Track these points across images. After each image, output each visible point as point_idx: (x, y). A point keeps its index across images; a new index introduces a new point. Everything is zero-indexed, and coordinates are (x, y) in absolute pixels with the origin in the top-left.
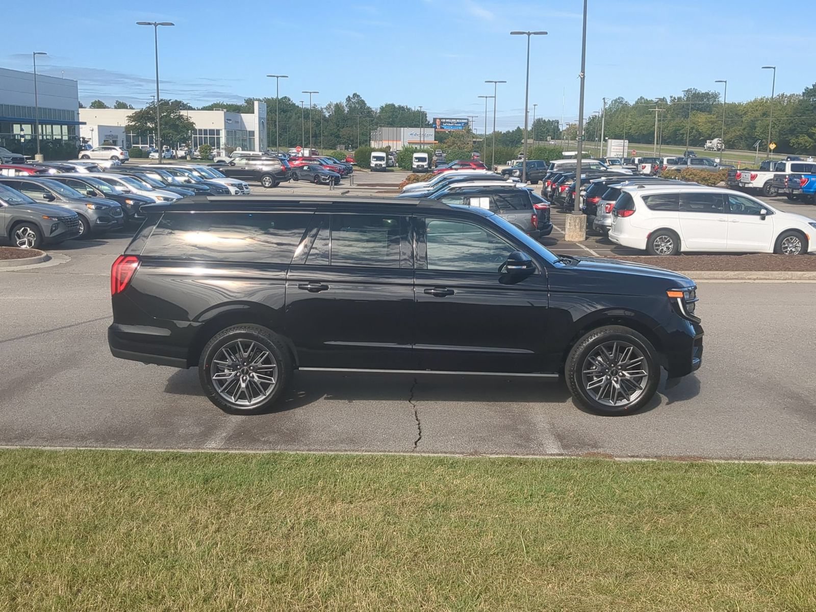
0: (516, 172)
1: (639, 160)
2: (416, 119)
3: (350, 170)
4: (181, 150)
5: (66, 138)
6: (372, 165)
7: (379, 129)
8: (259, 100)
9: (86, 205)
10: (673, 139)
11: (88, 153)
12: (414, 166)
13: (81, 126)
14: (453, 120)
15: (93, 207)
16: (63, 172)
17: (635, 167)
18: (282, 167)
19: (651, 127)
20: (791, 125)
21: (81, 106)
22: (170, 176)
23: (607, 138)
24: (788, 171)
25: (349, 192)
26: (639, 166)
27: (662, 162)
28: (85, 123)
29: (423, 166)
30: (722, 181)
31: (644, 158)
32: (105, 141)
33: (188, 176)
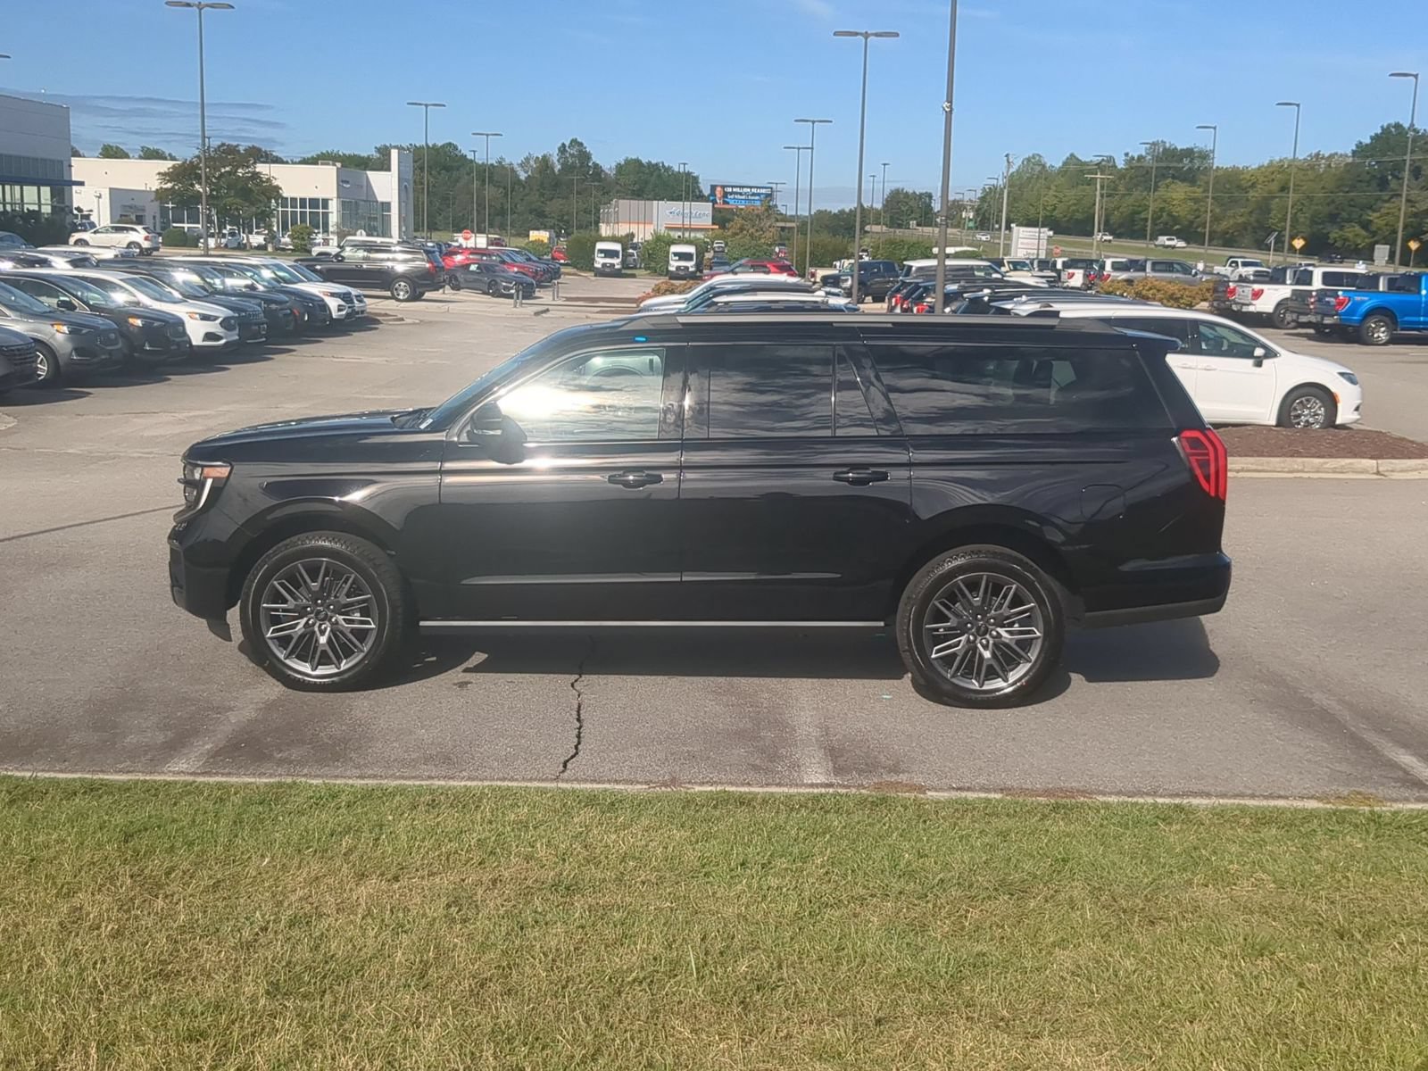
0: (847, 280)
1: (1064, 263)
2: (679, 187)
3: (556, 274)
4: (257, 233)
5: (46, 209)
6: (596, 265)
7: (613, 202)
8: (400, 148)
9: (52, 325)
10: (1128, 227)
11: (86, 236)
12: (671, 269)
13: (75, 188)
14: (745, 190)
15: (65, 329)
16: (24, 267)
17: (1054, 274)
18: (428, 265)
19: (1090, 208)
20: (1332, 206)
21: (76, 154)
22: (218, 278)
23: (1013, 225)
24: (1317, 284)
25: (548, 310)
26: (1062, 274)
27: (1102, 267)
28: (81, 184)
29: (687, 268)
30: (1205, 300)
31: (1072, 260)
32: (121, 216)
33: (251, 277)
